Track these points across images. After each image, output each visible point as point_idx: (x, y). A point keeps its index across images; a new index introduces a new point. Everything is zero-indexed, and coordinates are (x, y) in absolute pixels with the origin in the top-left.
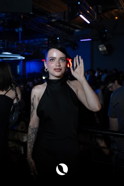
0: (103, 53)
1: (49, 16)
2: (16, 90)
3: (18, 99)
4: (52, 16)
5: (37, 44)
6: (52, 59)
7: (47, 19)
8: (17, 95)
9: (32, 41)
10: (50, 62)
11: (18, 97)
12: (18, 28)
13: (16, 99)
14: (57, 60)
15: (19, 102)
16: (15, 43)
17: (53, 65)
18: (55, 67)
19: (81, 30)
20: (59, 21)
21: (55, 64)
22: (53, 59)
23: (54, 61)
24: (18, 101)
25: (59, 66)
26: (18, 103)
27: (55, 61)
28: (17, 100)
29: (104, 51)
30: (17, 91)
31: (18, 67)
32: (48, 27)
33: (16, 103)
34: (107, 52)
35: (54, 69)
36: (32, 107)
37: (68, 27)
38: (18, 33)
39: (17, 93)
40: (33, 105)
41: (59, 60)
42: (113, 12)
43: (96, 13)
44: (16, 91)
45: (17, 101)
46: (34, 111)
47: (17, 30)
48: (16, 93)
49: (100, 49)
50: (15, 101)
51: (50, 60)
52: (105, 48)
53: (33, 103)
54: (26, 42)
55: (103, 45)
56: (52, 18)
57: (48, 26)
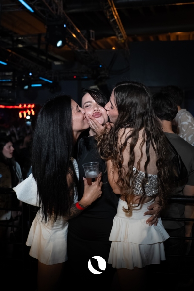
1: (15, 39)
4: (20, 38)
7: (10, 42)
19: (62, 63)
20: (30, 48)
37: (44, 58)
42: (109, 40)
43: (87, 41)
56: (18, 42)
57: (14, 53)
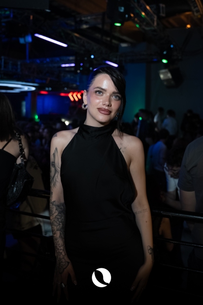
0: (165, 83)
1: (78, 19)
2: (20, 141)
3: (23, 156)
4: (83, 19)
5: (56, 65)
6: (98, 91)
7: (73, 23)
8: (22, 150)
9: (48, 60)
10: (94, 95)
11: (24, 154)
12: (24, 37)
13: (20, 157)
14: (108, 94)
15: (25, 162)
16: (19, 63)
17: (98, 101)
18: (101, 106)
19: (130, 45)
20: (94, 28)
21: (103, 102)
22: (100, 91)
23: (102, 95)
24: (25, 160)
25: (108, 106)
26: (23, 163)
27: (104, 95)
28: (22, 158)
29: (168, 80)
30: (23, 142)
31: (24, 103)
32: (76, 37)
33: (20, 164)
34: (173, 82)
35: (98, 109)
36: (52, 169)
37: (109, 39)
38: (24, 45)
39: (23, 147)
40: (54, 166)
41: (111, 95)
42: (183, 17)
43: (156, 17)
44: (21, 143)
45: (22, 160)
46: (56, 175)
47: (22, 41)
48: (21, 147)
49: (162, 76)
50: (19, 161)
51: (96, 92)
52: (169, 75)
53: (54, 162)
54: (38, 61)
55: (167, 70)
56: (82, 22)
57: (76, 35)
